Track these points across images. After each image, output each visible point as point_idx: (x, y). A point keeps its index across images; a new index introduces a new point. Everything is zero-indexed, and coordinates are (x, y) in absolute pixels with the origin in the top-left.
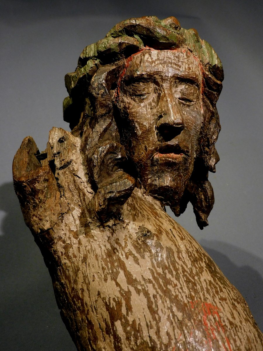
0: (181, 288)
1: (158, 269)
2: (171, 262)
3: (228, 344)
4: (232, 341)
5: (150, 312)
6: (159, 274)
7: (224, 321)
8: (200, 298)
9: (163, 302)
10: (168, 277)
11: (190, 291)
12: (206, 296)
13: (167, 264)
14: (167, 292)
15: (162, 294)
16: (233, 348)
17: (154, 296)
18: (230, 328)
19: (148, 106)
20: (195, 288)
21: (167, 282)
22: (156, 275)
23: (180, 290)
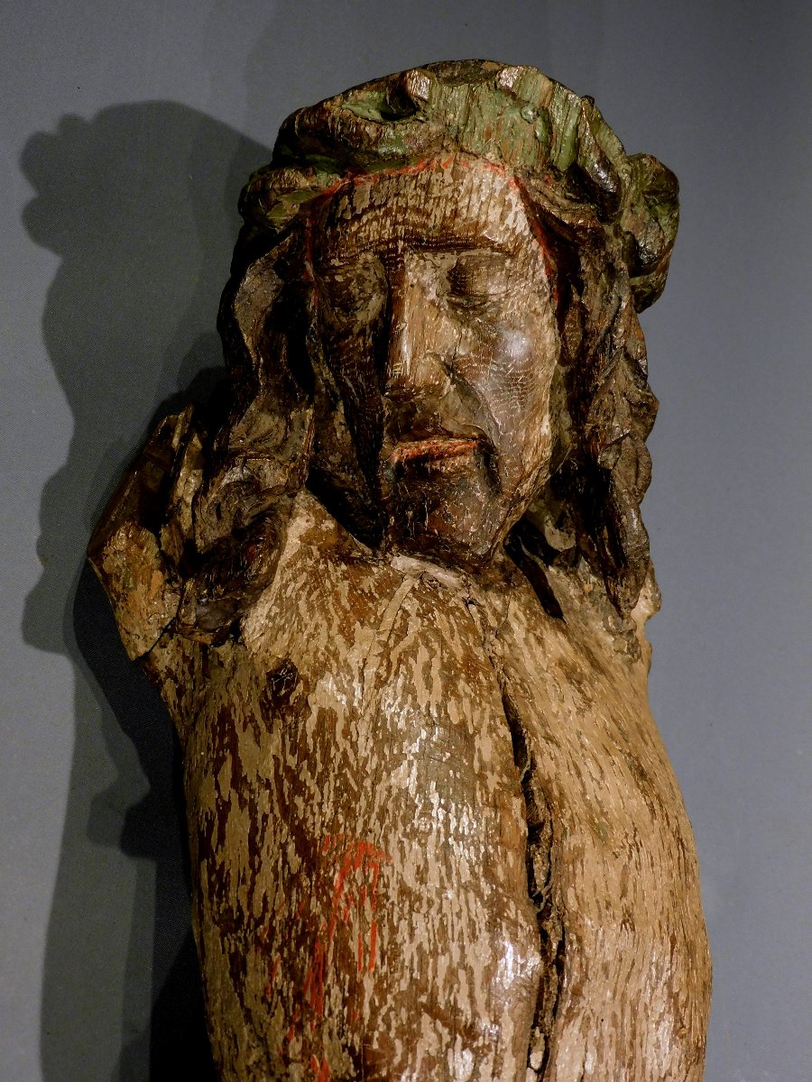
0: (320, 805)
1: (289, 757)
2: (322, 743)
3: (373, 935)
4: (386, 931)
5: (250, 850)
6: (288, 769)
7: (386, 886)
8: (354, 830)
9: (275, 832)
10: (302, 778)
11: (336, 812)
12: (371, 826)
13: (311, 748)
14: (288, 811)
15: (279, 815)
16: (382, 944)
17: (265, 817)
18: (396, 902)
19: (368, 332)
20: (353, 805)
21: (299, 787)
22: (281, 771)
23: (316, 809)
